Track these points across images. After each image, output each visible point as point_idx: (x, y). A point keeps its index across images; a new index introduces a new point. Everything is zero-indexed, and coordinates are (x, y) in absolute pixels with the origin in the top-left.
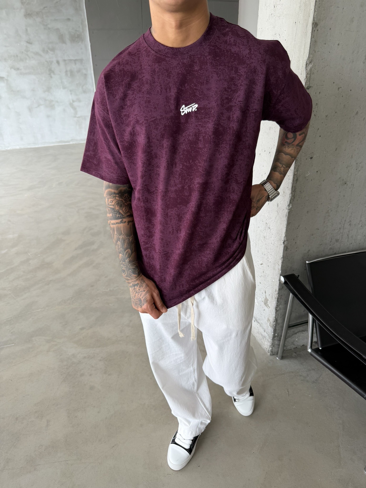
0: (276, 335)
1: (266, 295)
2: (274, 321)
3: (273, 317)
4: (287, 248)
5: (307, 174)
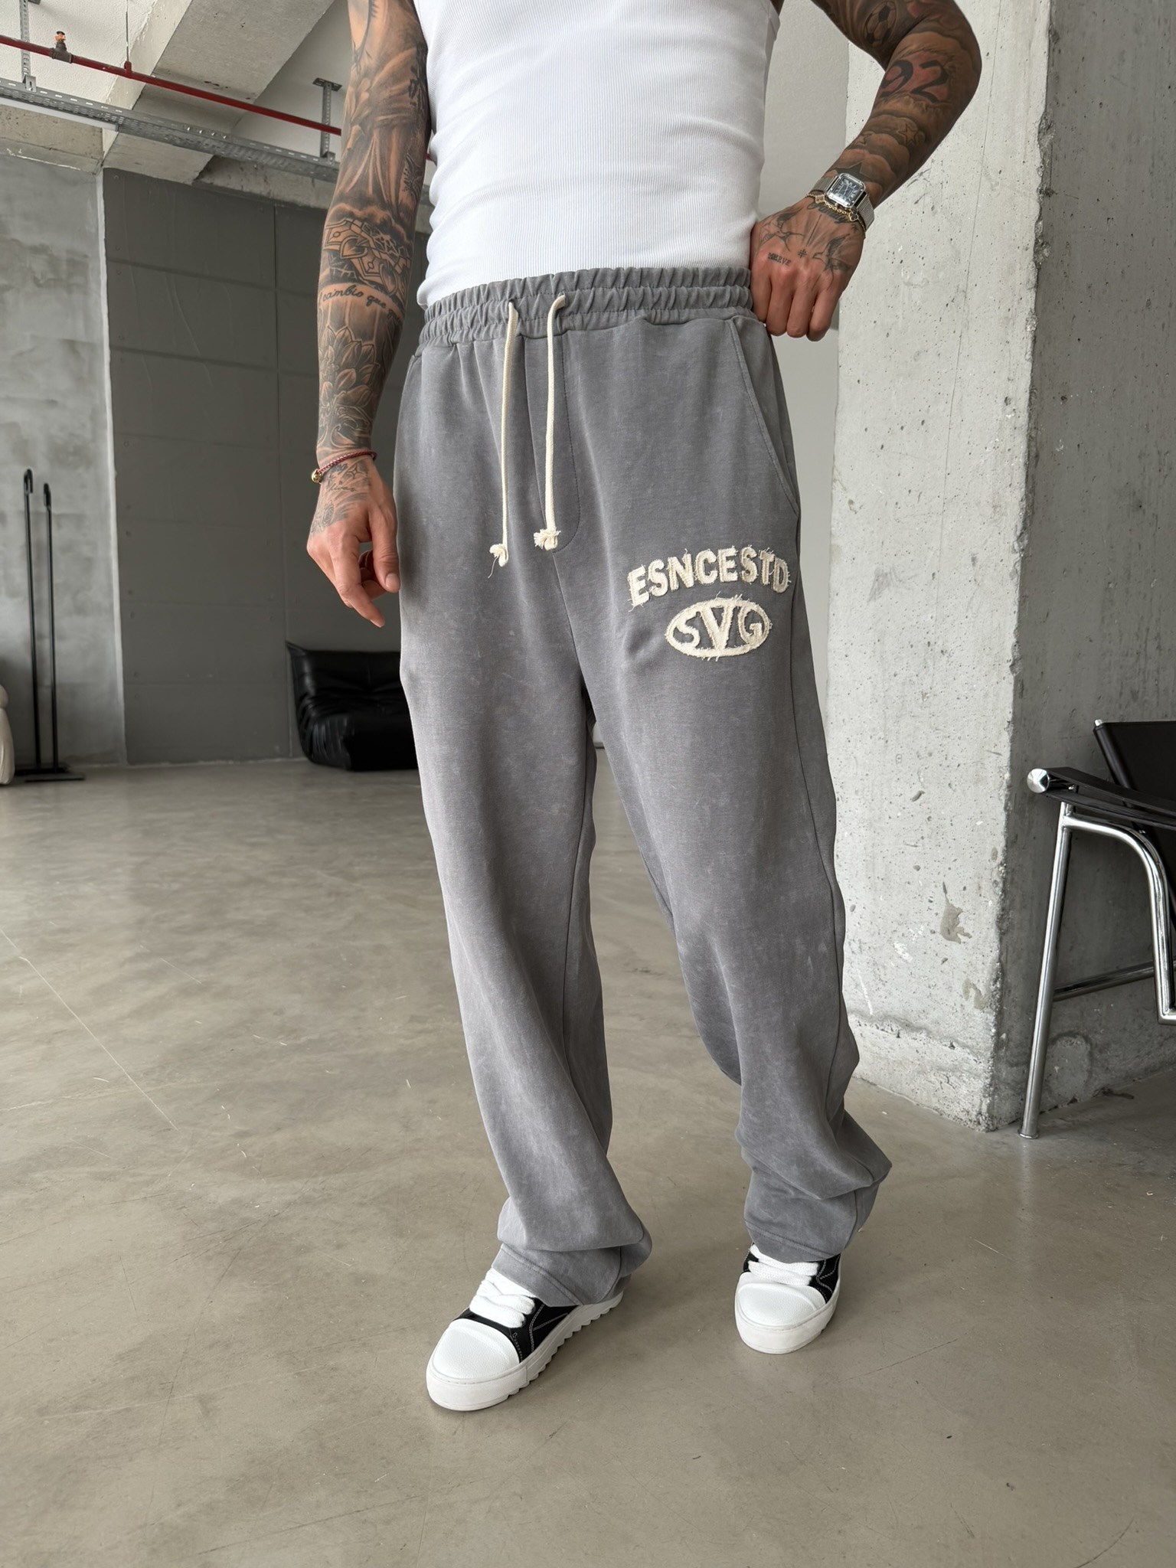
0: (1004, 1036)
1: (947, 900)
2: (998, 978)
3: (988, 964)
4: (1023, 690)
5: (1058, 447)
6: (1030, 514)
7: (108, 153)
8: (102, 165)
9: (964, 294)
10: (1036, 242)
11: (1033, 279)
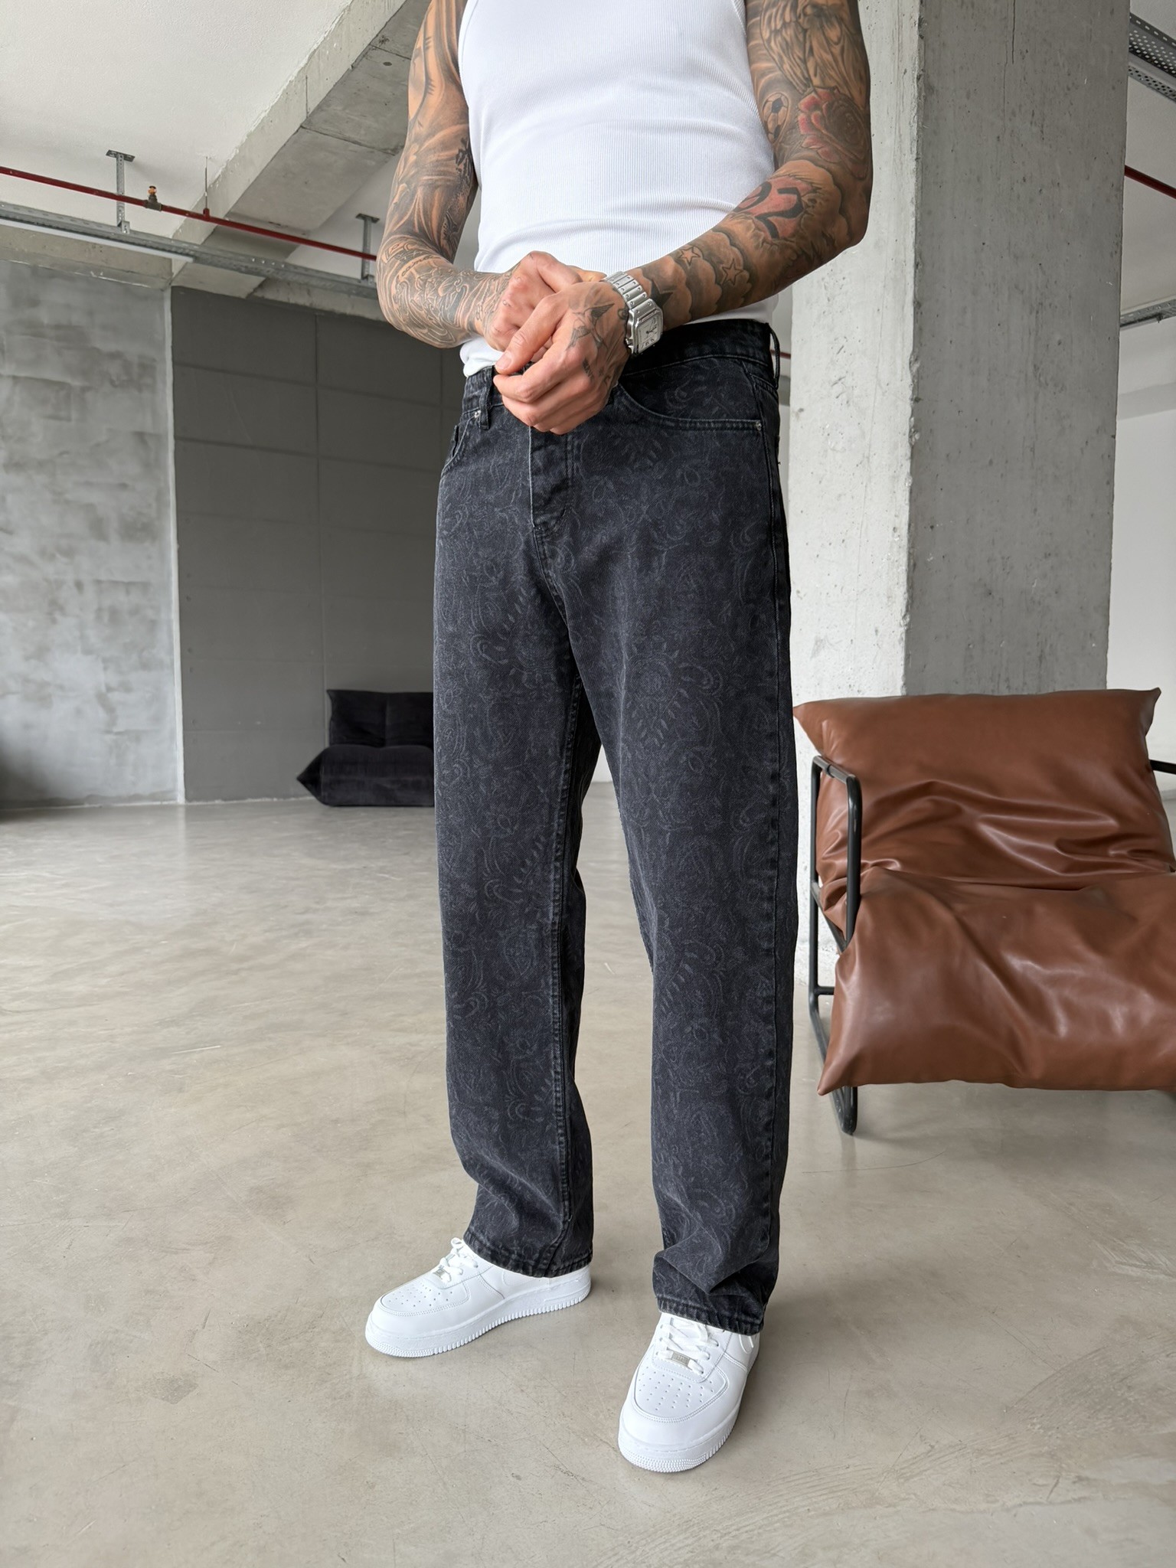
5: (929, 558)
6: (910, 601)
7: (177, 275)
8: (170, 284)
9: (866, 460)
10: (910, 431)
11: (909, 454)
